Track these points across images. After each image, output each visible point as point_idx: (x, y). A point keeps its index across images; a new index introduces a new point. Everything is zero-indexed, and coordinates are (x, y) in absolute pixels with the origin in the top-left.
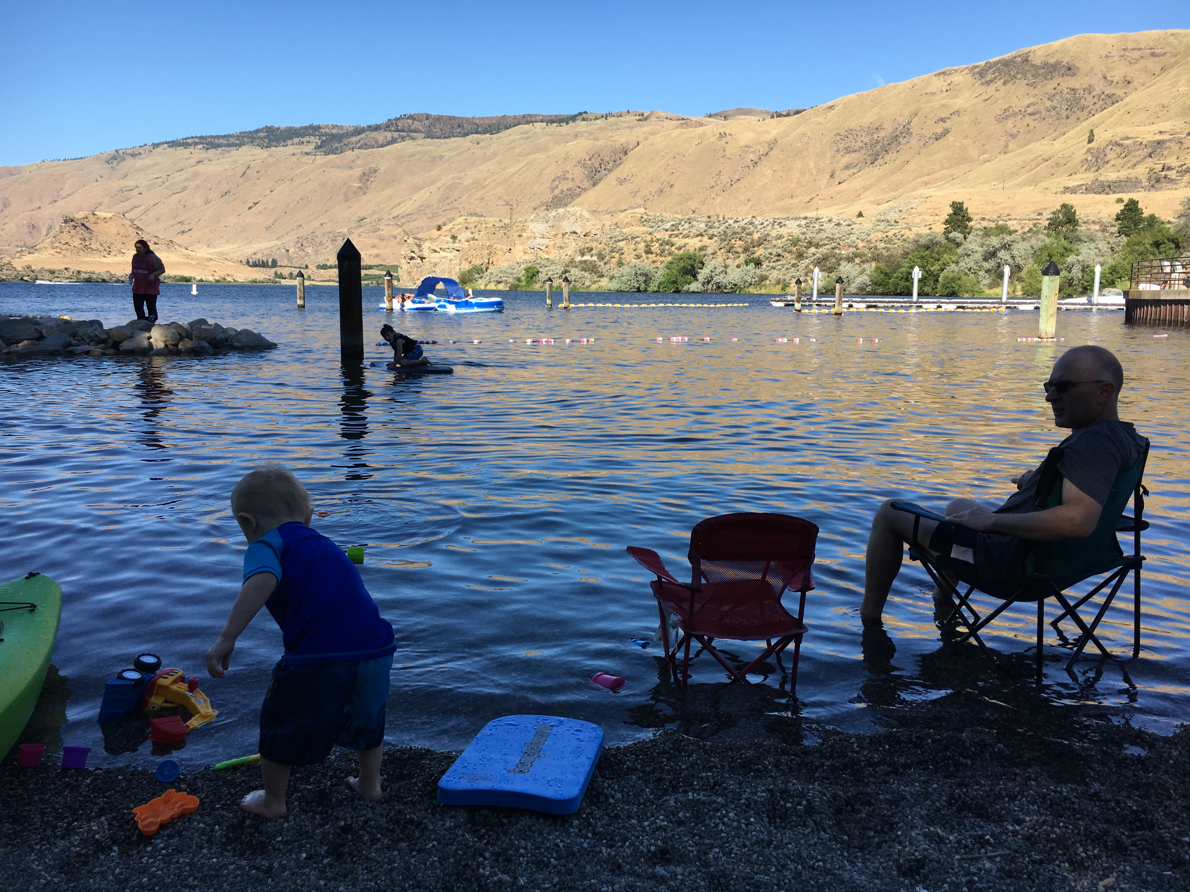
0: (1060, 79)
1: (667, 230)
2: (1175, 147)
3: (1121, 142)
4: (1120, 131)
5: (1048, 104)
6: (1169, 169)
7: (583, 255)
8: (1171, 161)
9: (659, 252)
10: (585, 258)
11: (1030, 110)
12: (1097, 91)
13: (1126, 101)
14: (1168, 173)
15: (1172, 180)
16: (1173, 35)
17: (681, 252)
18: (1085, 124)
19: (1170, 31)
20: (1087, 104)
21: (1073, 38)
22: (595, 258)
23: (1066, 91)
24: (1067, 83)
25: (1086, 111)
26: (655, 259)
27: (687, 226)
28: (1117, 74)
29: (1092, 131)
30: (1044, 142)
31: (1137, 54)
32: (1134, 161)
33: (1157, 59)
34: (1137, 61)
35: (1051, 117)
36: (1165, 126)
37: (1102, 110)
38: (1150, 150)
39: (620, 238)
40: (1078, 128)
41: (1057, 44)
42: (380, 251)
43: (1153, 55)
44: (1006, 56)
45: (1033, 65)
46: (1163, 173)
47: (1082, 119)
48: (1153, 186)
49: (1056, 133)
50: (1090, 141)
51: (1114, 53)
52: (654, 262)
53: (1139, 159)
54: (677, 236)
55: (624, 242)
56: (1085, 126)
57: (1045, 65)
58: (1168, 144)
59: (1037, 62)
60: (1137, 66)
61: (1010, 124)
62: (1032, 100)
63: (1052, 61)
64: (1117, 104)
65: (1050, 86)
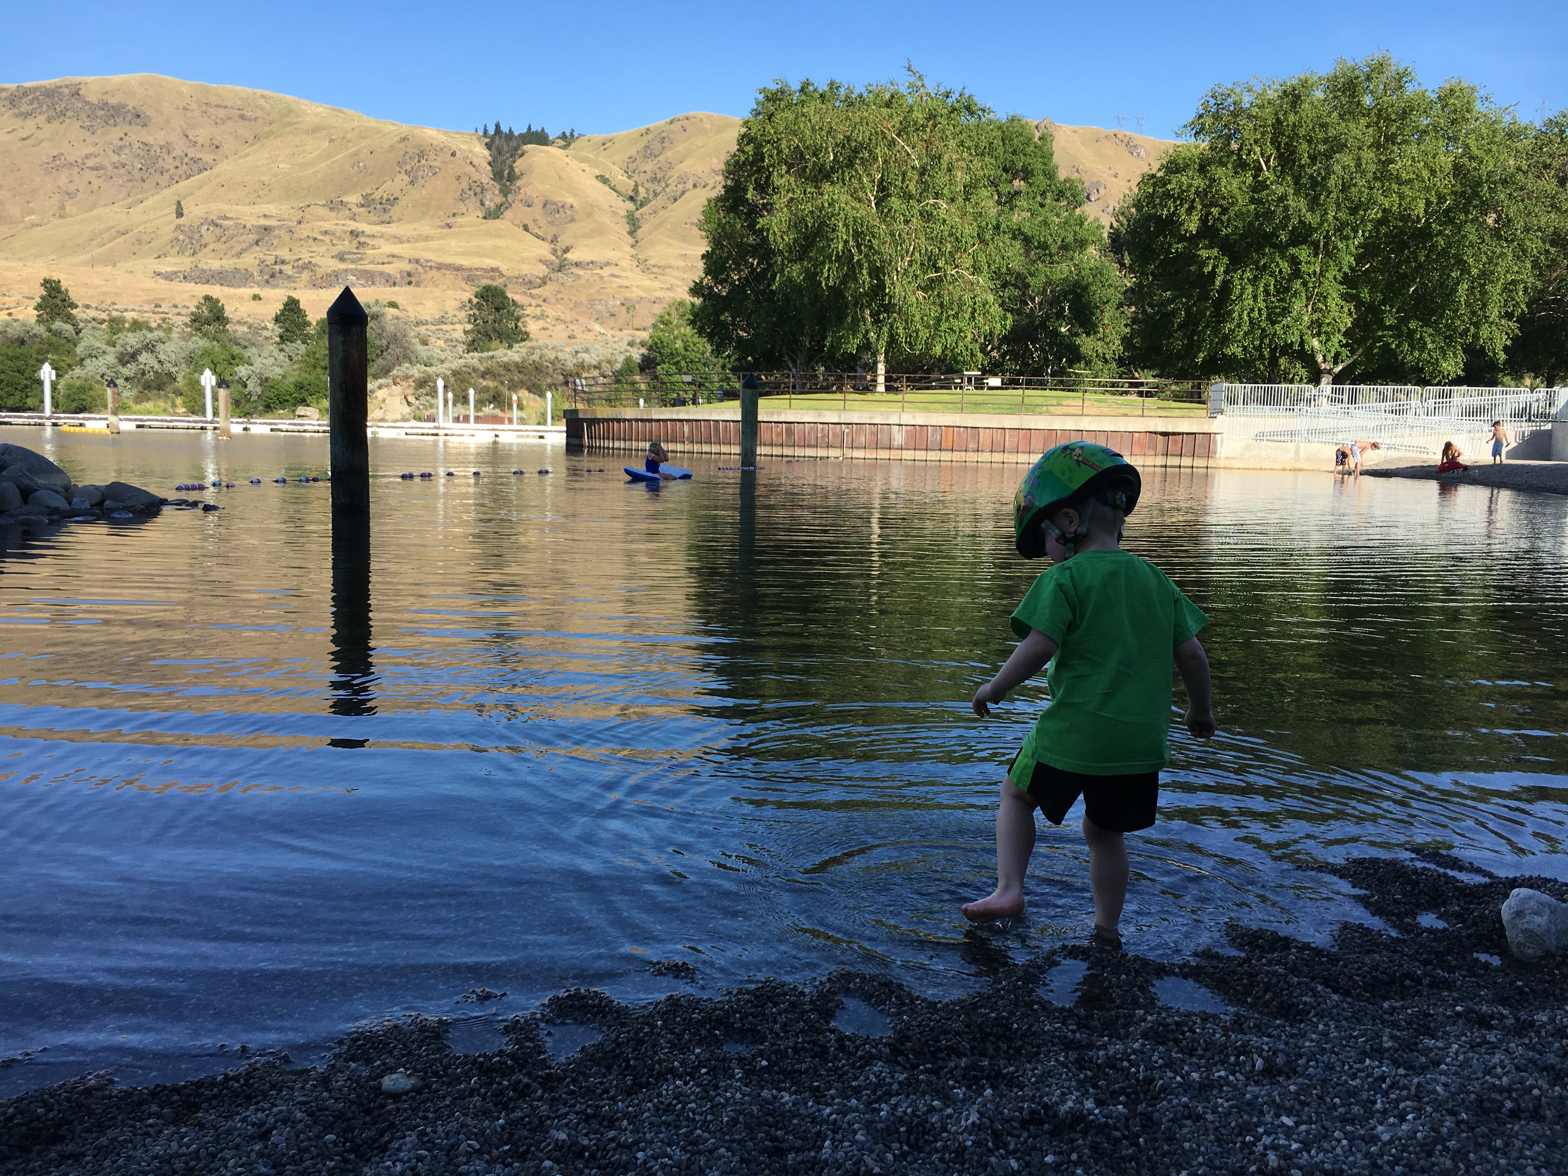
0: (126, 129)
2: (286, 237)
3: (219, 222)
4: (216, 208)
5: (115, 158)
6: (283, 262)
8: (284, 253)
11: (90, 163)
12: (177, 152)
13: (216, 170)
14: (283, 267)
15: (289, 277)
16: (263, 96)
18: (167, 192)
19: (259, 91)
20: (166, 167)
21: (138, 76)
23: (137, 145)
24: (137, 134)
25: (166, 176)
28: (202, 134)
29: (179, 203)
30: (115, 208)
31: (222, 113)
32: (238, 248)
33: (247, 123)
34: (224, 122)
35: (119, 176)
36: (271, 209)
37: (188, 177)
38: (255, 237)
40: (157, 197)
41: (117, 79)
43: (242, 117)
44: (48, 82)
45: (87, 103)
46: (277, 267)
47: (162, 184)
48: (267, 282)
49: (130, 200)
50: (180, 214)
51: (194, 106)
53: (244, 246)
56: (169, 194)
57: (104, 106)
58: (276, 232)
59: (93, 99)
60: (223, 127)
61: (63, 178)
62: (90, 150)
63: (113, 101)
64: (205, 173)
65: (115, 134)
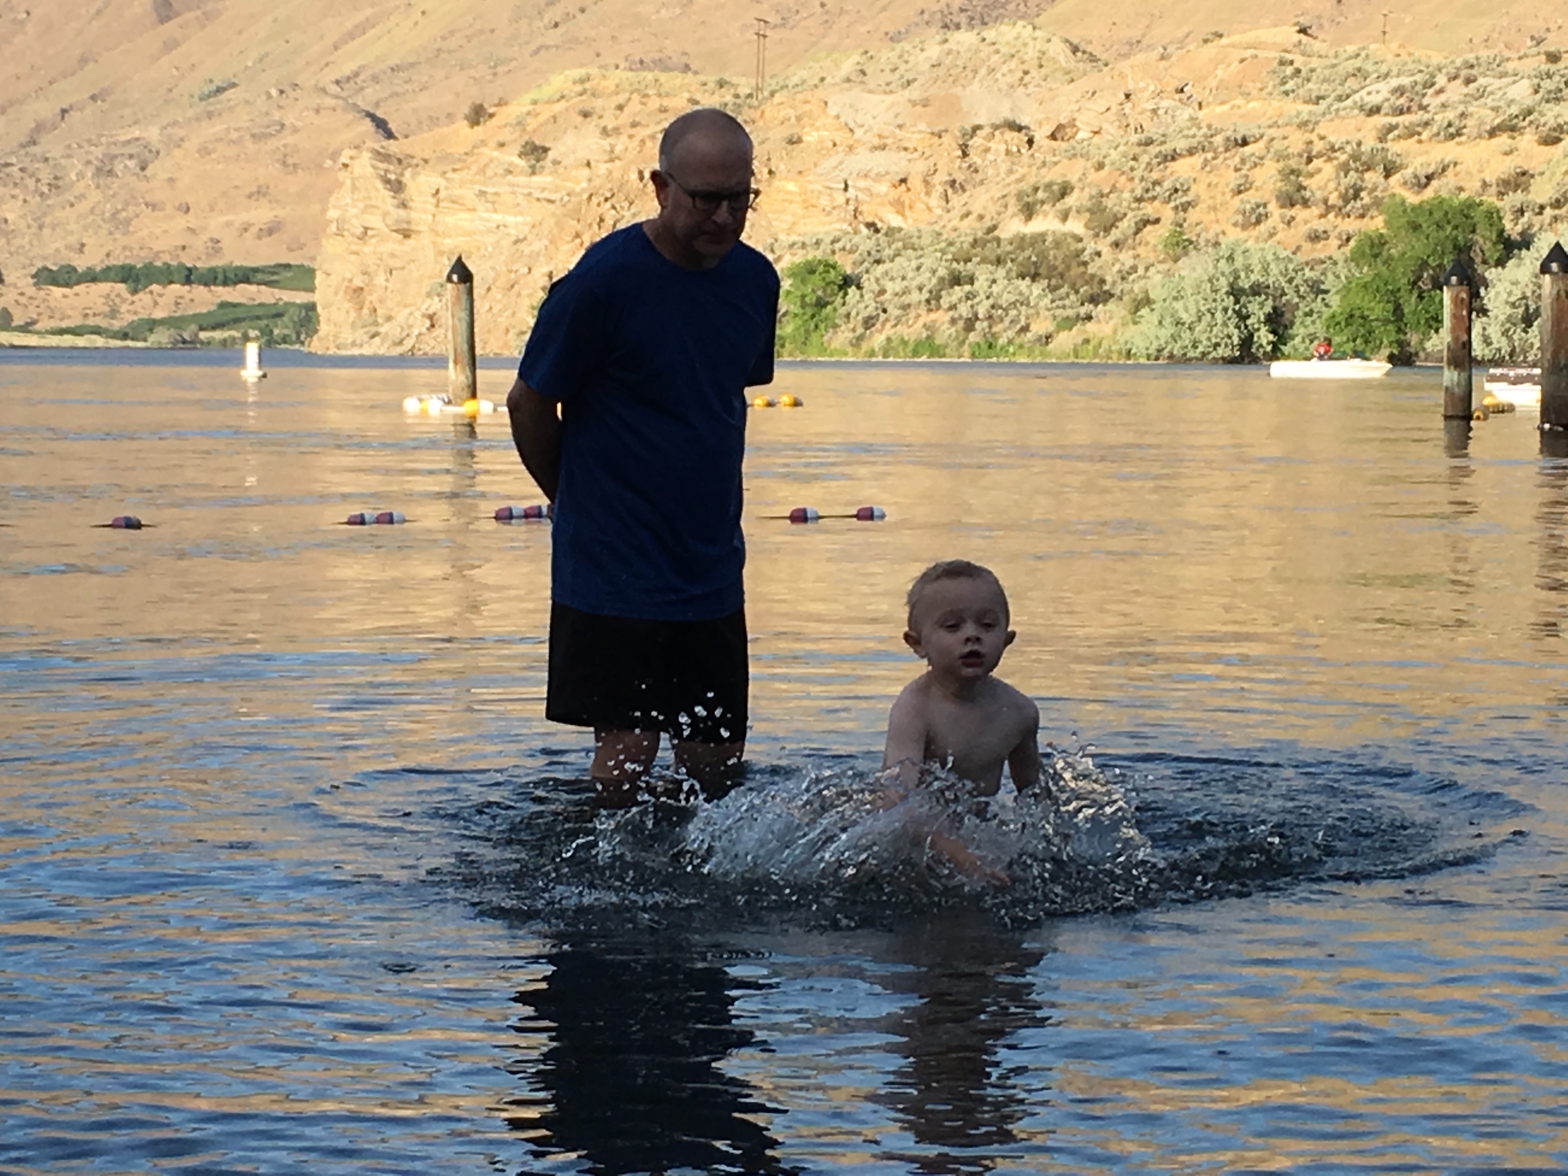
1: (1375, 110)
7: (1029, 211)
9: (1334, 199)
10: (1037, 225)
17: (1428, 193)
22: (1076, 226)
26: (1320, 225)
27: (1456, 91)
39: (1181, 145)
42: (281, 213)
52: (1315, 237)
54: (1411, 133)
55: (1197, 160)
